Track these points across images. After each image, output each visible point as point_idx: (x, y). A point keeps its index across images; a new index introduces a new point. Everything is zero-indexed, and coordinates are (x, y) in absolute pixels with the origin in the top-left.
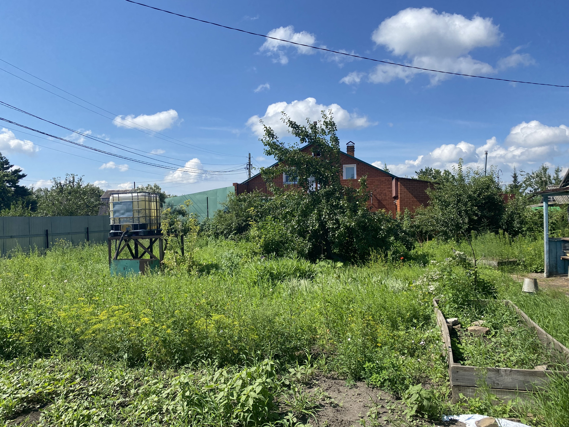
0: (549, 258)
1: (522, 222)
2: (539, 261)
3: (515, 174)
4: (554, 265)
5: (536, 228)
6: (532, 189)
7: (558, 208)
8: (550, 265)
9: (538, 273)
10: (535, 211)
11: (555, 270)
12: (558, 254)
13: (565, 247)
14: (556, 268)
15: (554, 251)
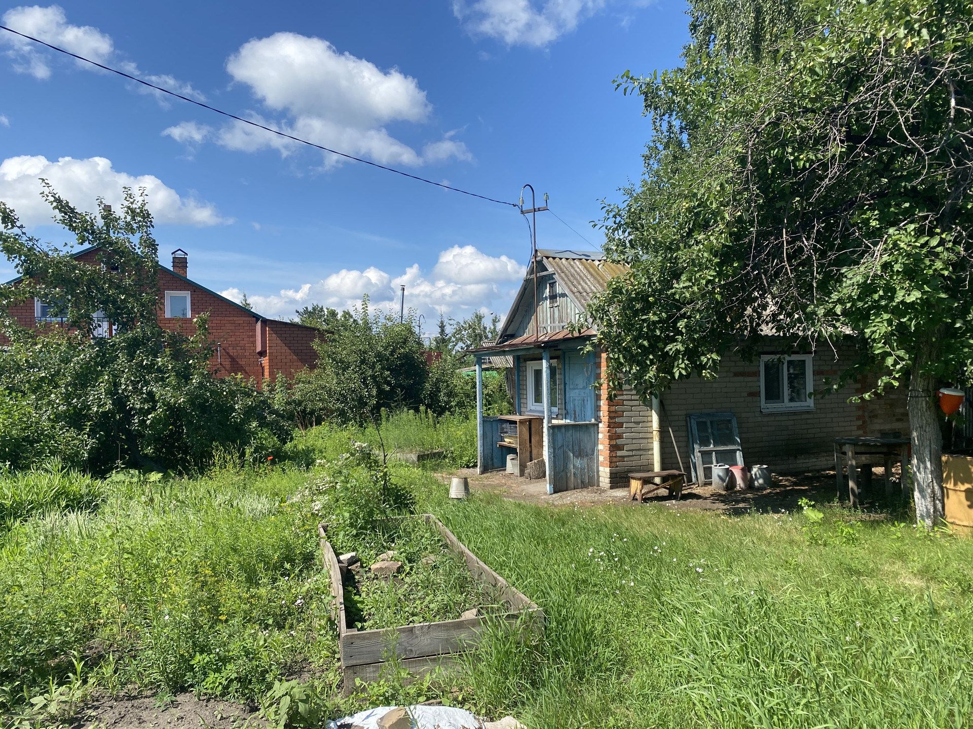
0: (483, 445)
1: (450, 394)
2: (471, 451)
3: (442, 323)
4: (490, 455)
5: (468, 402)
6: (464, 346)
7: (495, 373)
8: (485, 457)
9: (470, 468)
10: (467, 378)
11: (490, 463)
12: (494, 439)
13: (503, 429)
14: (492, 460)
15: (489, 435)
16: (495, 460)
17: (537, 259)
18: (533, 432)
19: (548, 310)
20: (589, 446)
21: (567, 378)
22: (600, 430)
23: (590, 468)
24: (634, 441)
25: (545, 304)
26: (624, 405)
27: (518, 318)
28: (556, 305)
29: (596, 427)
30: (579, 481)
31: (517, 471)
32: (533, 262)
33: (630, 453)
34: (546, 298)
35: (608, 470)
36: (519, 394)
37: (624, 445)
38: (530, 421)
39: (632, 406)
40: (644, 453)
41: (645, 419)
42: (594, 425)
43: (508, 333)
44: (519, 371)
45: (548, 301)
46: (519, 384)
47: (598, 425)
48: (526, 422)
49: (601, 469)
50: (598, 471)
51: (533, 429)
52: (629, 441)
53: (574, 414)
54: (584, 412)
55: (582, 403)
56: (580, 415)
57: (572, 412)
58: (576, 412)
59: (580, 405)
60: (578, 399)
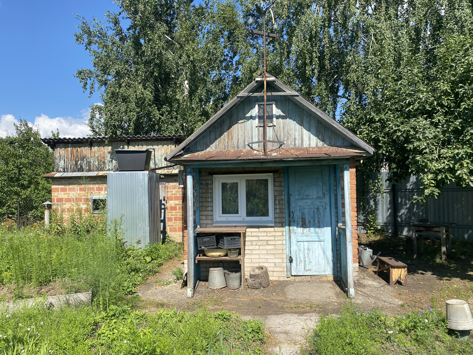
19: (255, 128)
25: (249, 123)
28: (271, 124)
34: (252, 117)
45: (256, 121)
53: (302, 221)
54: (319, 218)
55: (316, 211)
56: (312, 222)
57: (299, 219)
58: (305, 220)
59: (312, 213)
60: (309, 208)
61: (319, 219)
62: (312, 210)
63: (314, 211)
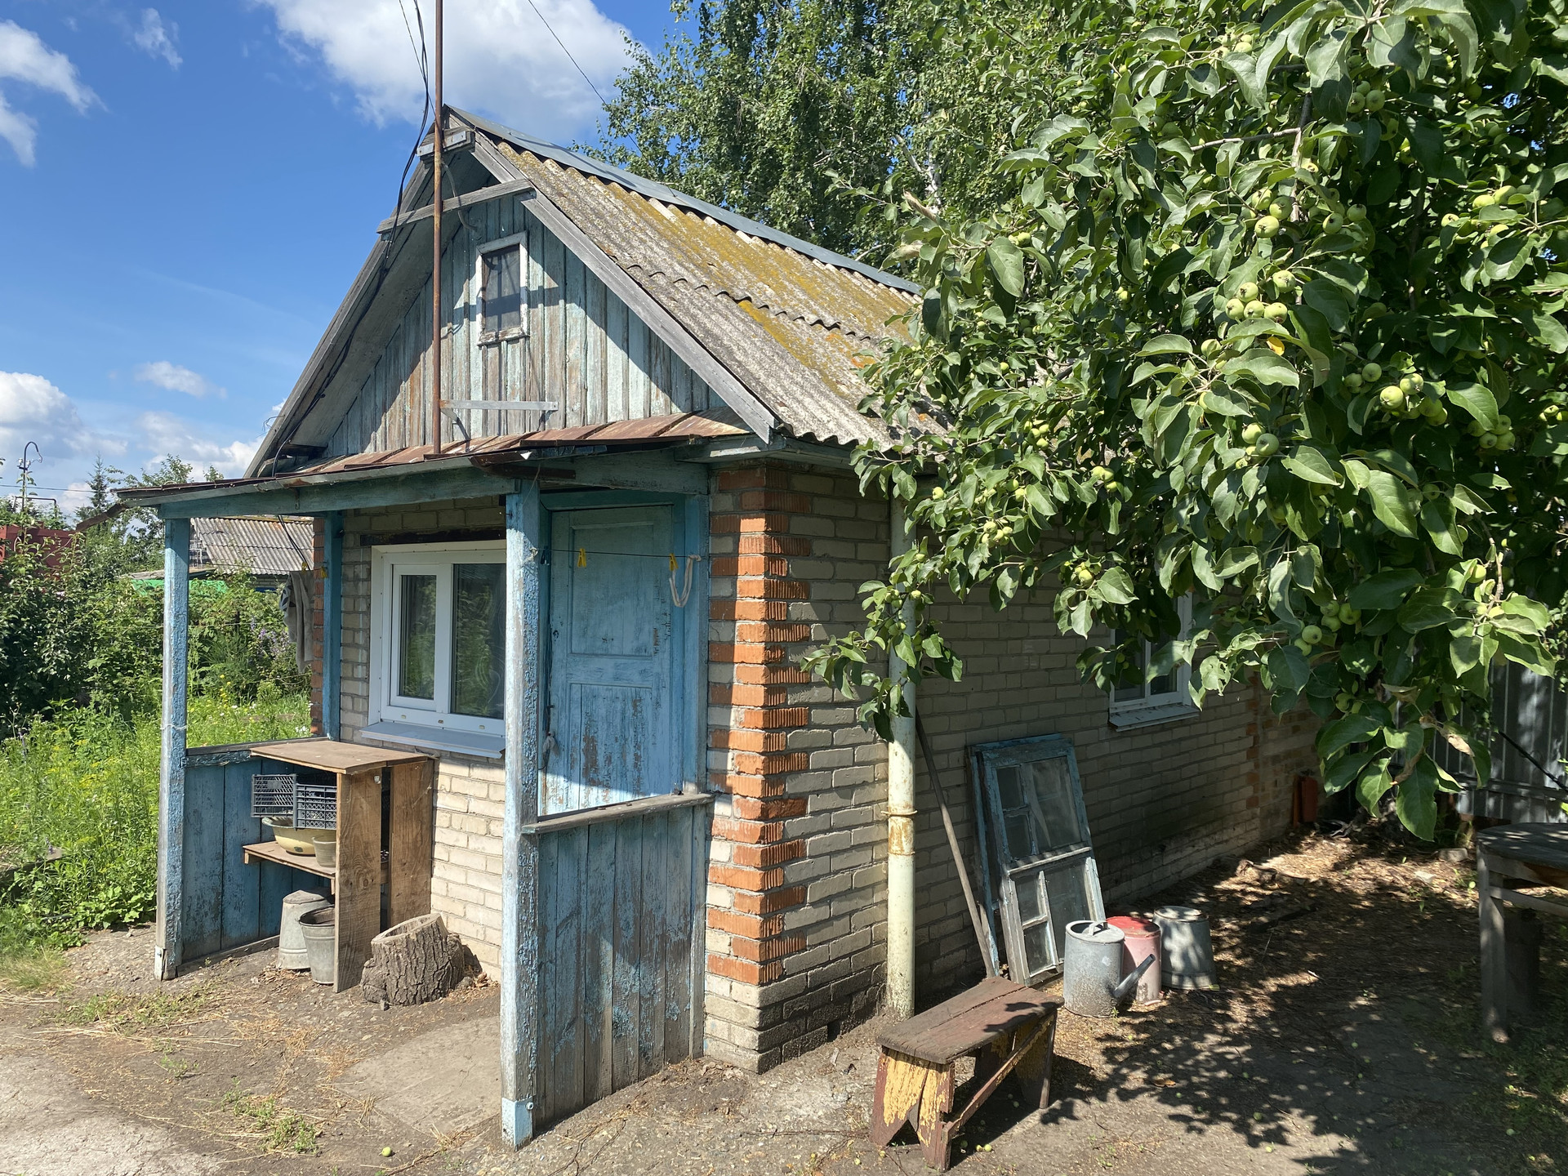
0: (185, 863)
3: (99, 479)
4: (211, 897)
6: (144, 526)
7: (220, 586)
8: (187, 908)
10: (143, 594)
11: (209, 926)
12: (231, 833)
13: (269, 797)
14: (219, 912)
15: (211, 818)
16: (231, 914)
17: (450, 141)
18: (396, 815)
19: (476, 354)
20: (672, 897)
21: (559, 611)
22: (719, 825)
23: (674, 992)
24: (837, 863)
25: (461, 336)
26: (810, 726)
27: (343, 387)
28: (514, 332)
29: (700, 816)
30: (633, 1051)
31: (327, 966)
32: (428, 159)
33: (823, 912)
34: (468, 311)
35: (751, 995)
36: (337, 663)
37: (803, 885)
38: (387, 771)
39: (833, 728)
40: (861, 903)
41: (866, 773)
42: (691, 808)
43: (300, 439)
44: (338, 578)
45: (477, 325)
46: (336, 627)
47: (707, 808)
48: (372, 775)
49: (715, 985)
50: (700, 995)
51: (398, 800)
52: (821, 865)
53: (586, 751)
54: (637, 746)
55: (630, 711)
56: (615, 757)
57: (578, 741)
58: (594, 746)
59: (618, 720)
60: (609, 694)
61: (639, 749)
62: (619, 706)
63: (623, 712)
